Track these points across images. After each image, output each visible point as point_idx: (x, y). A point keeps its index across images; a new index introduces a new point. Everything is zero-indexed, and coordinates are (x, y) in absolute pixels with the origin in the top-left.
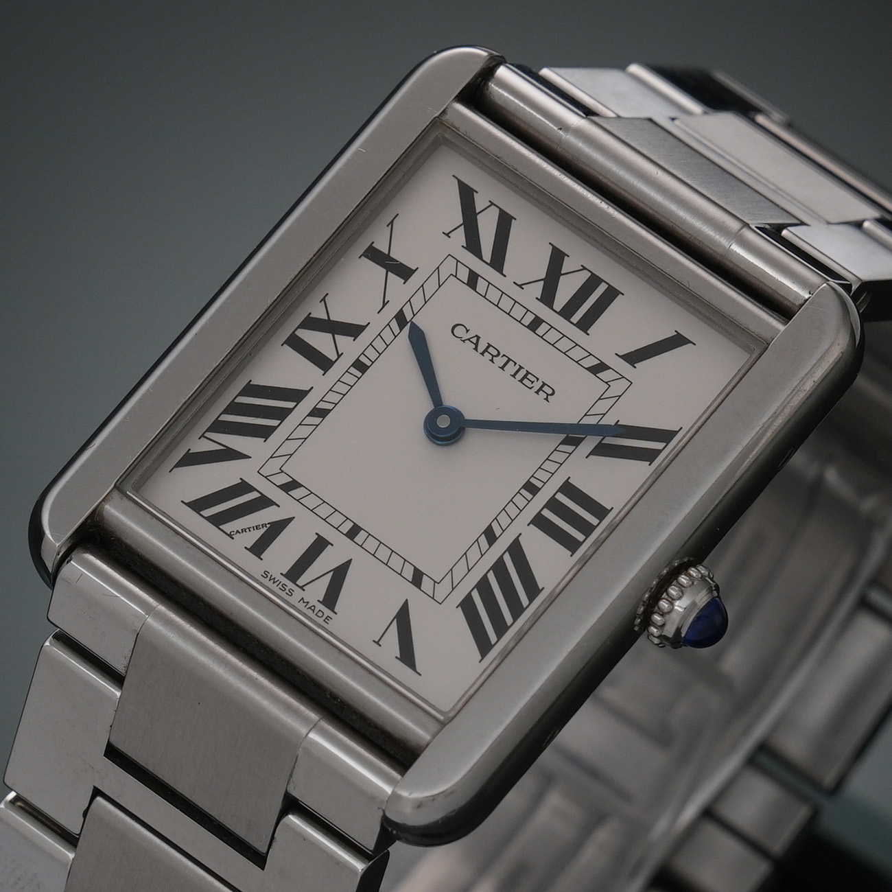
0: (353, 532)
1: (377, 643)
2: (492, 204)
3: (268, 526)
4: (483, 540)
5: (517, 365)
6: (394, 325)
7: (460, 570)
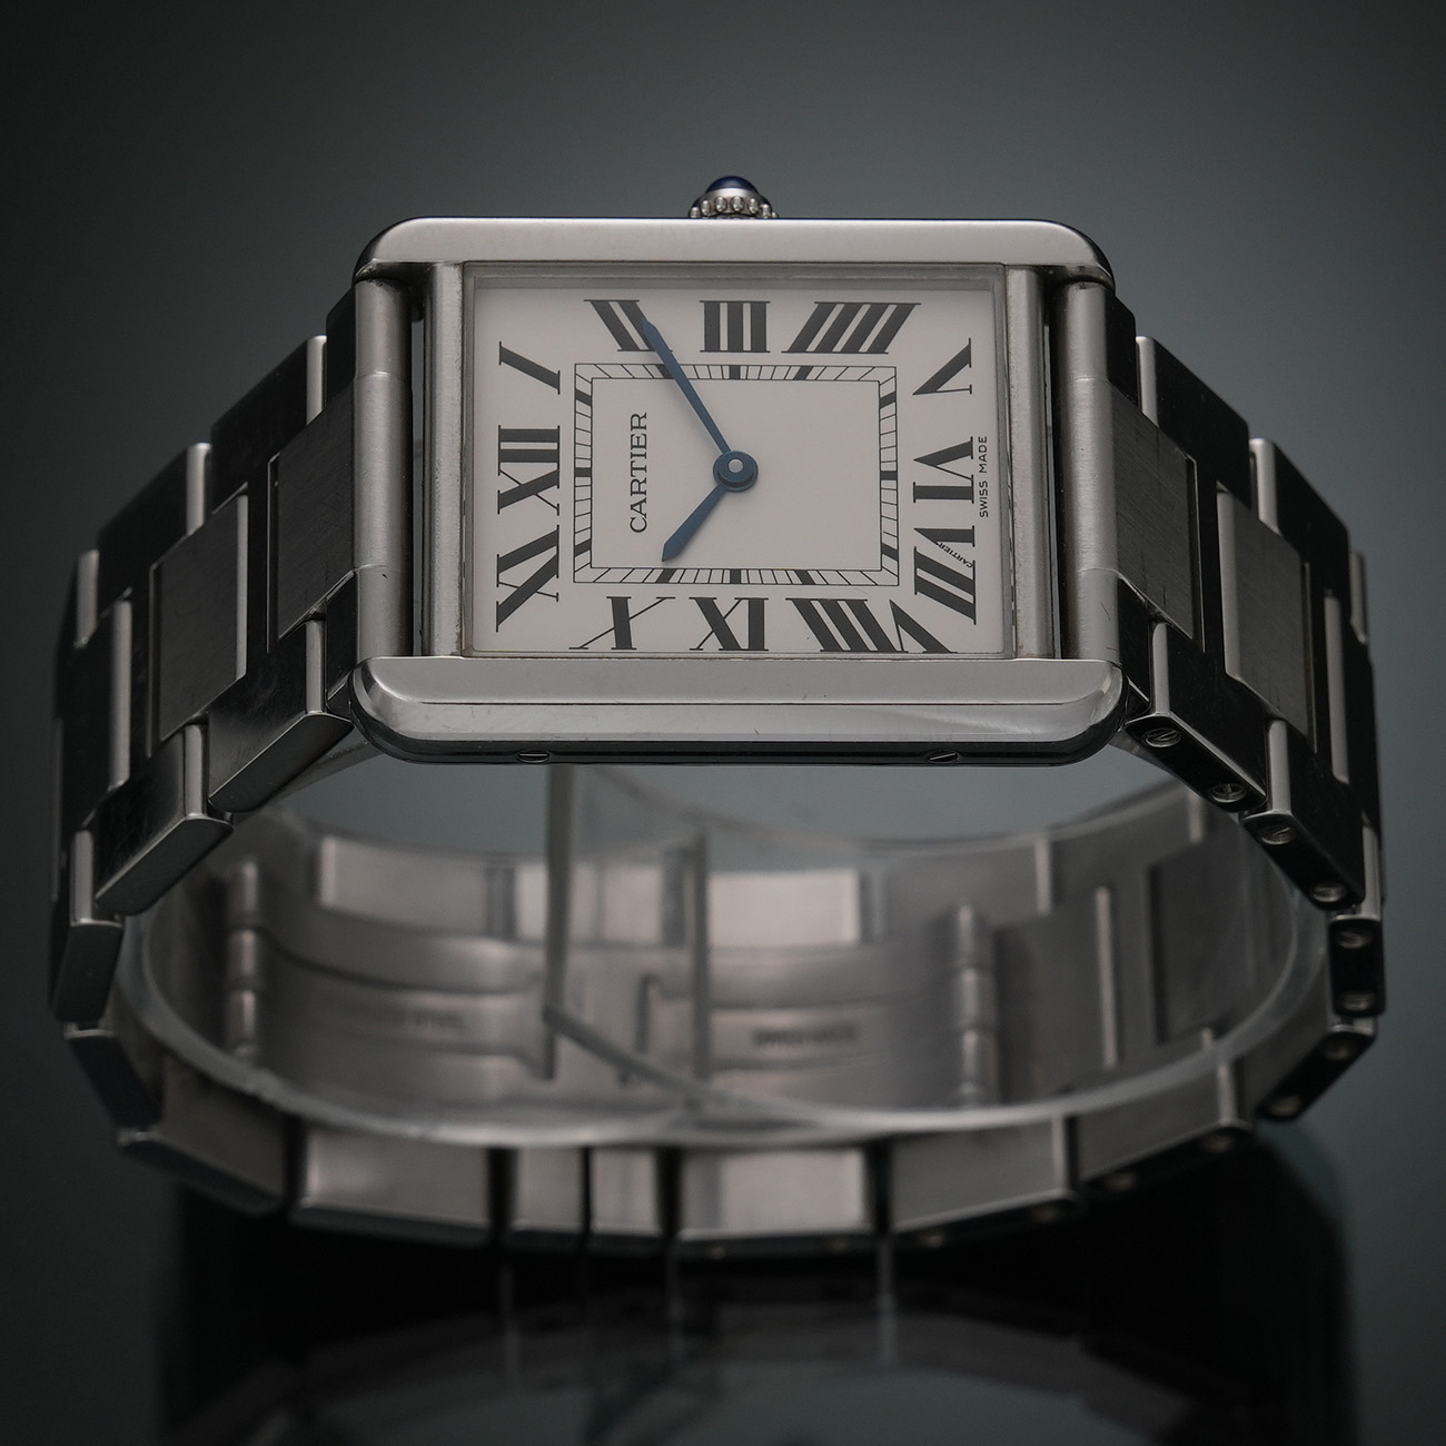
1: (970, 390)
2: (498, 583)
3: (939, 543)
4: (812, 376)
5: (632, 460)
6: (675, 578)
7: (852, 374)
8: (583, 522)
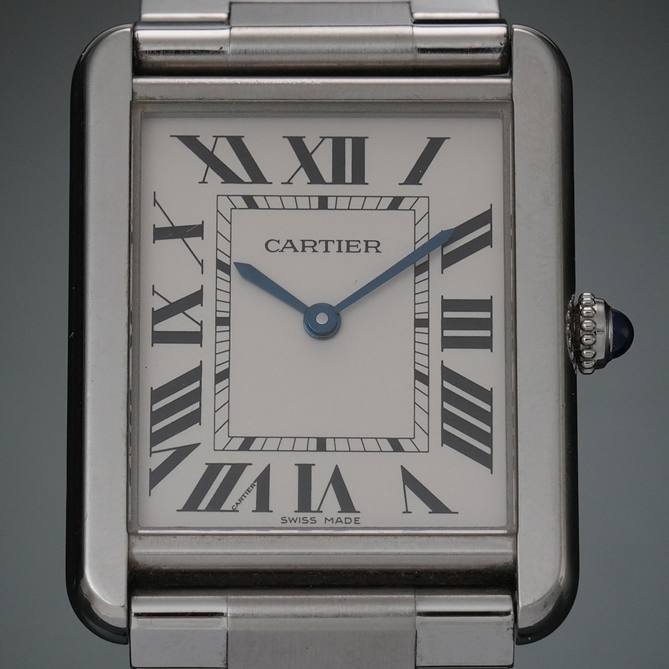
0: (321, 445)
1: (407, 512)
2: (217, 137)
3: (256, 484)
4: (419, 385)
5: (335, 241)
6: (221, 274)
7: (421, 418)
8: (275, 203)
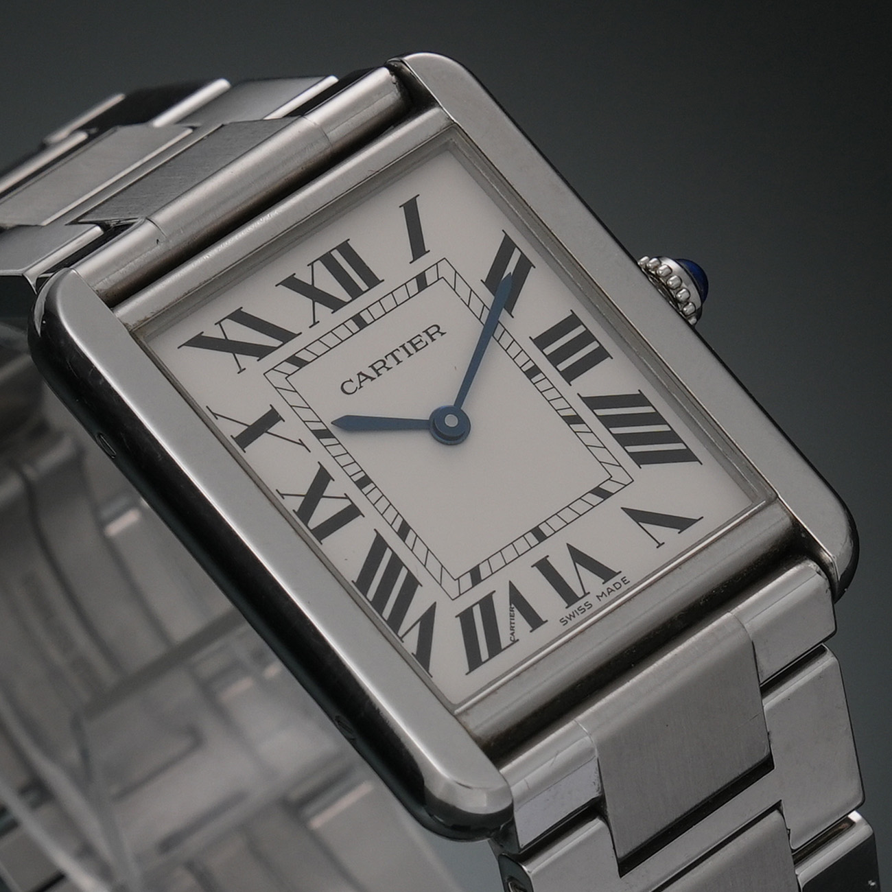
0: (539, 535)
1: (660, 545)
2: (219, 323)
3: (513, 606)
4: (576, 427)
5: (399, 349)
6: (326, 441)
7: (603, 455)
8: (318, 348)
